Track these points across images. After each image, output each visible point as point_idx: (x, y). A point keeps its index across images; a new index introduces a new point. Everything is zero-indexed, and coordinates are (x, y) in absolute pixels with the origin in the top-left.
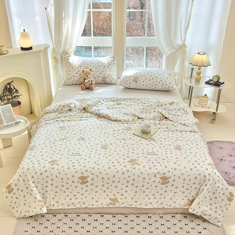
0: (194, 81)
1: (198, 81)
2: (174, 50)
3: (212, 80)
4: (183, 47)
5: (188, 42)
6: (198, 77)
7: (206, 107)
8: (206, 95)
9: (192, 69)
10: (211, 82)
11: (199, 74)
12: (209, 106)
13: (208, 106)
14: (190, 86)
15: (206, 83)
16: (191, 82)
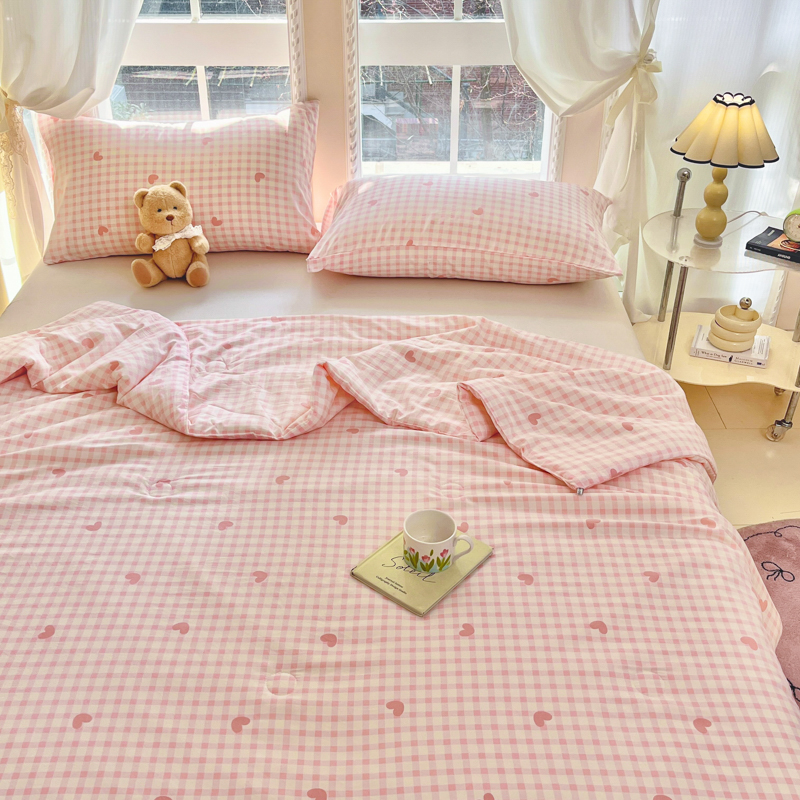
0: (688, 235)
1: (710, 236)
2: (591, 86)
3: (778, 233)
4: (641, 71)
5: (662, 46)
6: (714, 217)
7: (747, 363)
8: (746, 304)
9: (684, 177)
10: (777, 244)
11: (716, 201)
12: (761, 357)
13: (756, 355)
14: (671, 265)
15: (751, 246)
16: (673, 246)
